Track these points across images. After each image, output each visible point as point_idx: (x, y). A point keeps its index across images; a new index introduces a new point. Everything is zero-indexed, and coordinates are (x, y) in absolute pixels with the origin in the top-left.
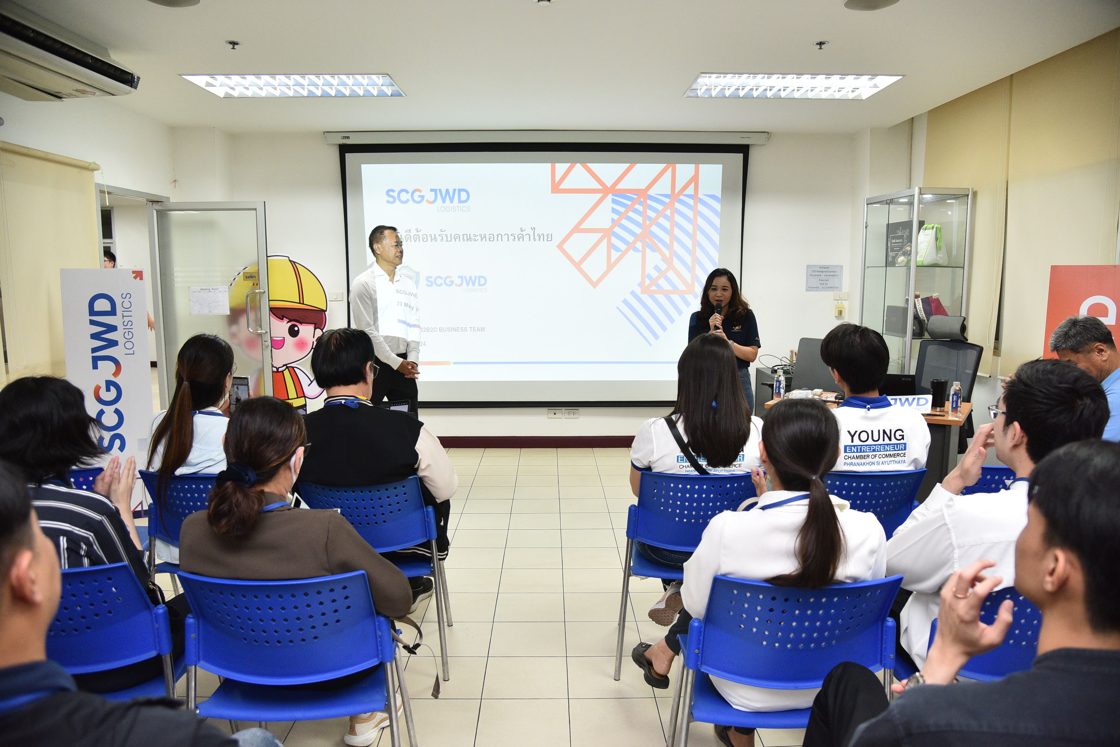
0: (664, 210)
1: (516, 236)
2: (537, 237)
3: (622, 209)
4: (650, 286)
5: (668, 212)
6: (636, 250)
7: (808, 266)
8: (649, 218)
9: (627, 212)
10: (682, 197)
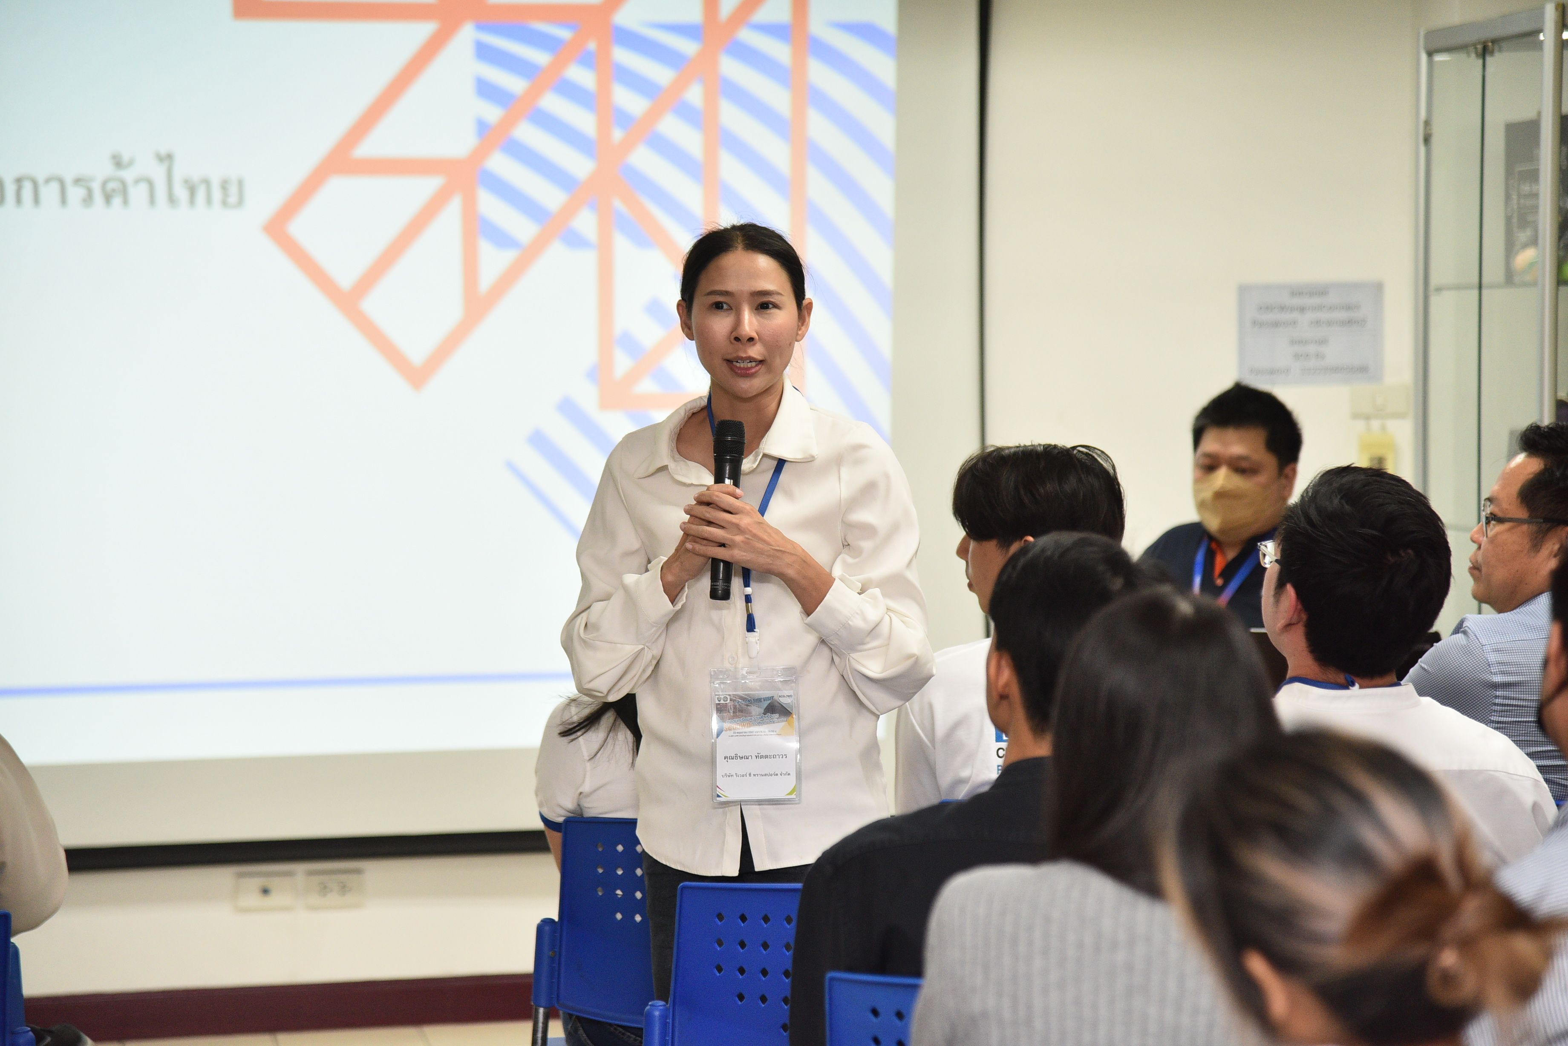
0: (679, 85)
1: (96, 187)
2: (181, 193)
3: (515, 84)
4: (633, 377)
5: (694, 95)
6: (575, 241)
7: (1243, 290)
8: (623, 118)
9: (534, 93)
10: (746, 35)
